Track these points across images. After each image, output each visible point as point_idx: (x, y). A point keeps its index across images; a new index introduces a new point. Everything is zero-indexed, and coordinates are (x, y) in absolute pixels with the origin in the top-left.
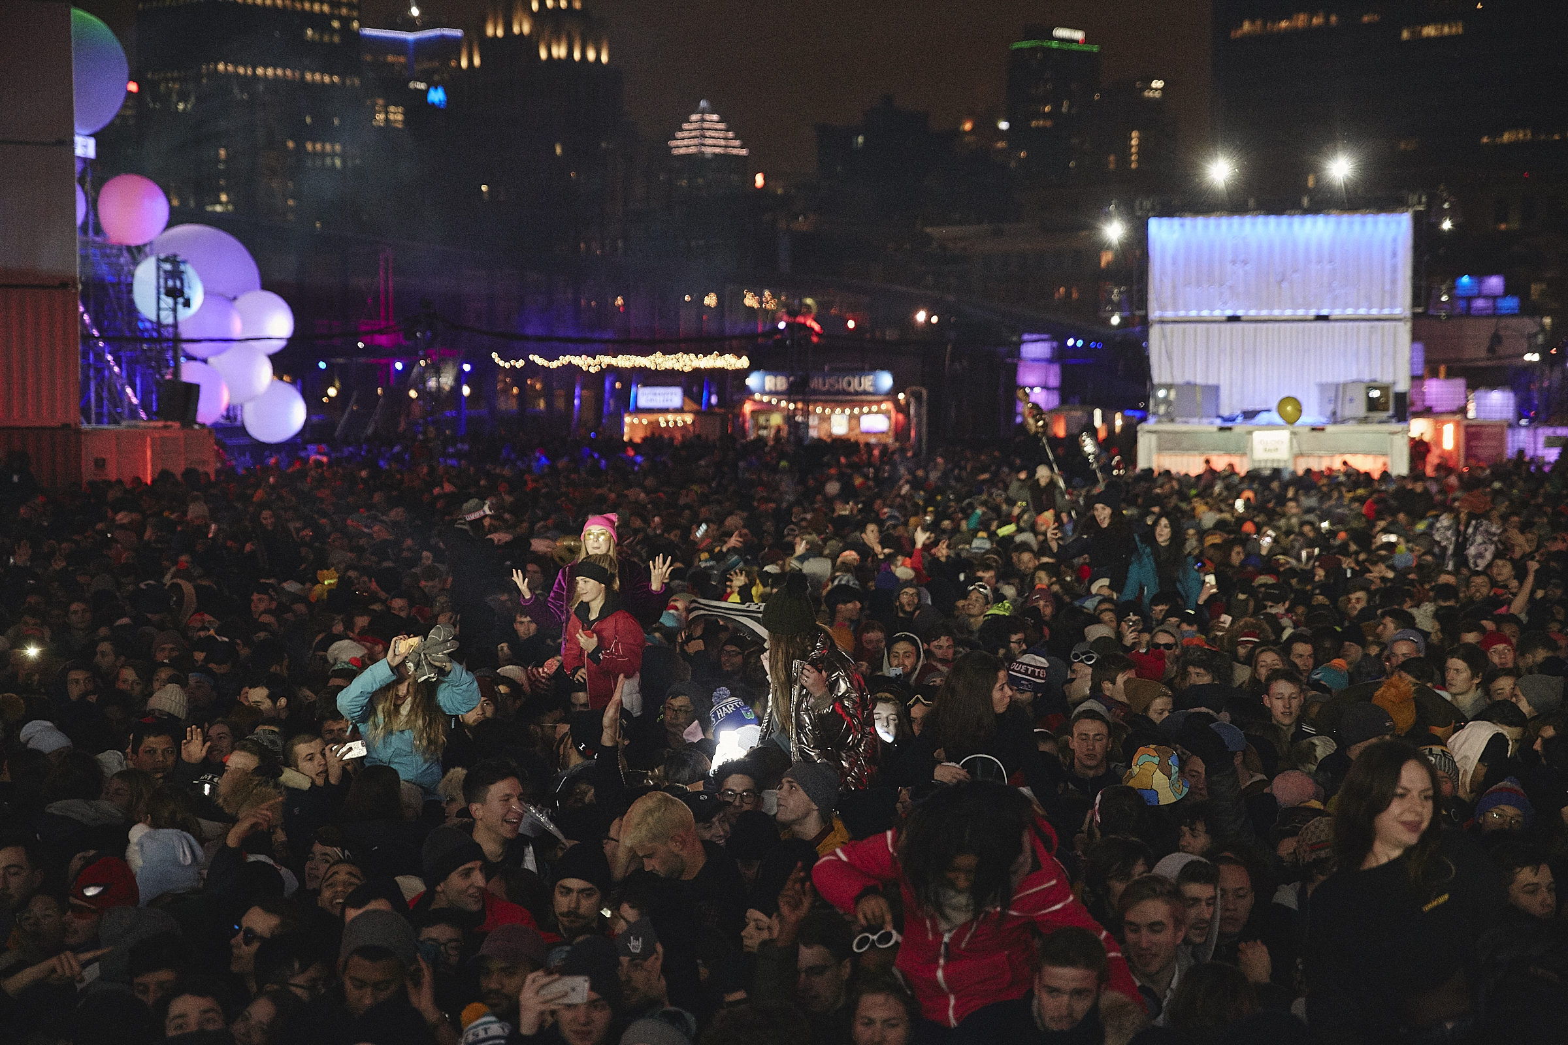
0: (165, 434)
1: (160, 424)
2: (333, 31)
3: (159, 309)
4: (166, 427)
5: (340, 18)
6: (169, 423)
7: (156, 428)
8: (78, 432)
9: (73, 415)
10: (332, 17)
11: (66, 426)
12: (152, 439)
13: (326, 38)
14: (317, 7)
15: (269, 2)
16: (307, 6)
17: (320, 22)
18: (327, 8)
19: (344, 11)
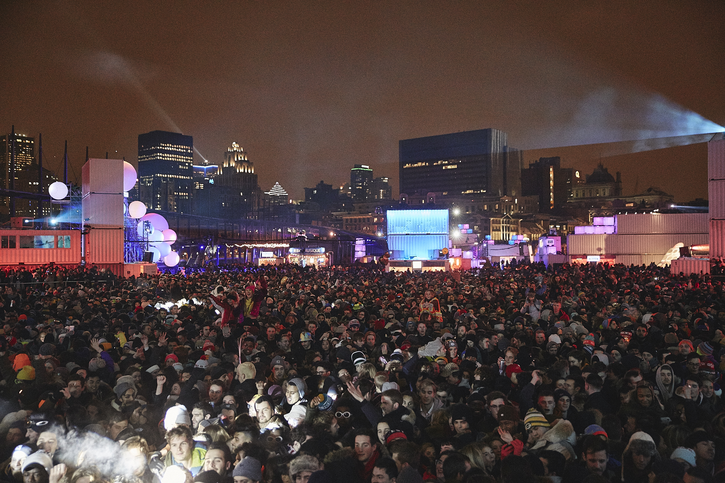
0: (146, 265)
1: (144, 262)
2: (186, 166)
3: (143, 234)
5: (188, 163)
6: (146, 262)
8: (123, 265)
9: (122, 261)
10: (186, 162)
11: (120, 263)
13: (184, 168)
14: (182, 160)
15: (171, 159)
16: (180, 160)
17: (183, 164)
18: (185, 161)
19: (189, 161)
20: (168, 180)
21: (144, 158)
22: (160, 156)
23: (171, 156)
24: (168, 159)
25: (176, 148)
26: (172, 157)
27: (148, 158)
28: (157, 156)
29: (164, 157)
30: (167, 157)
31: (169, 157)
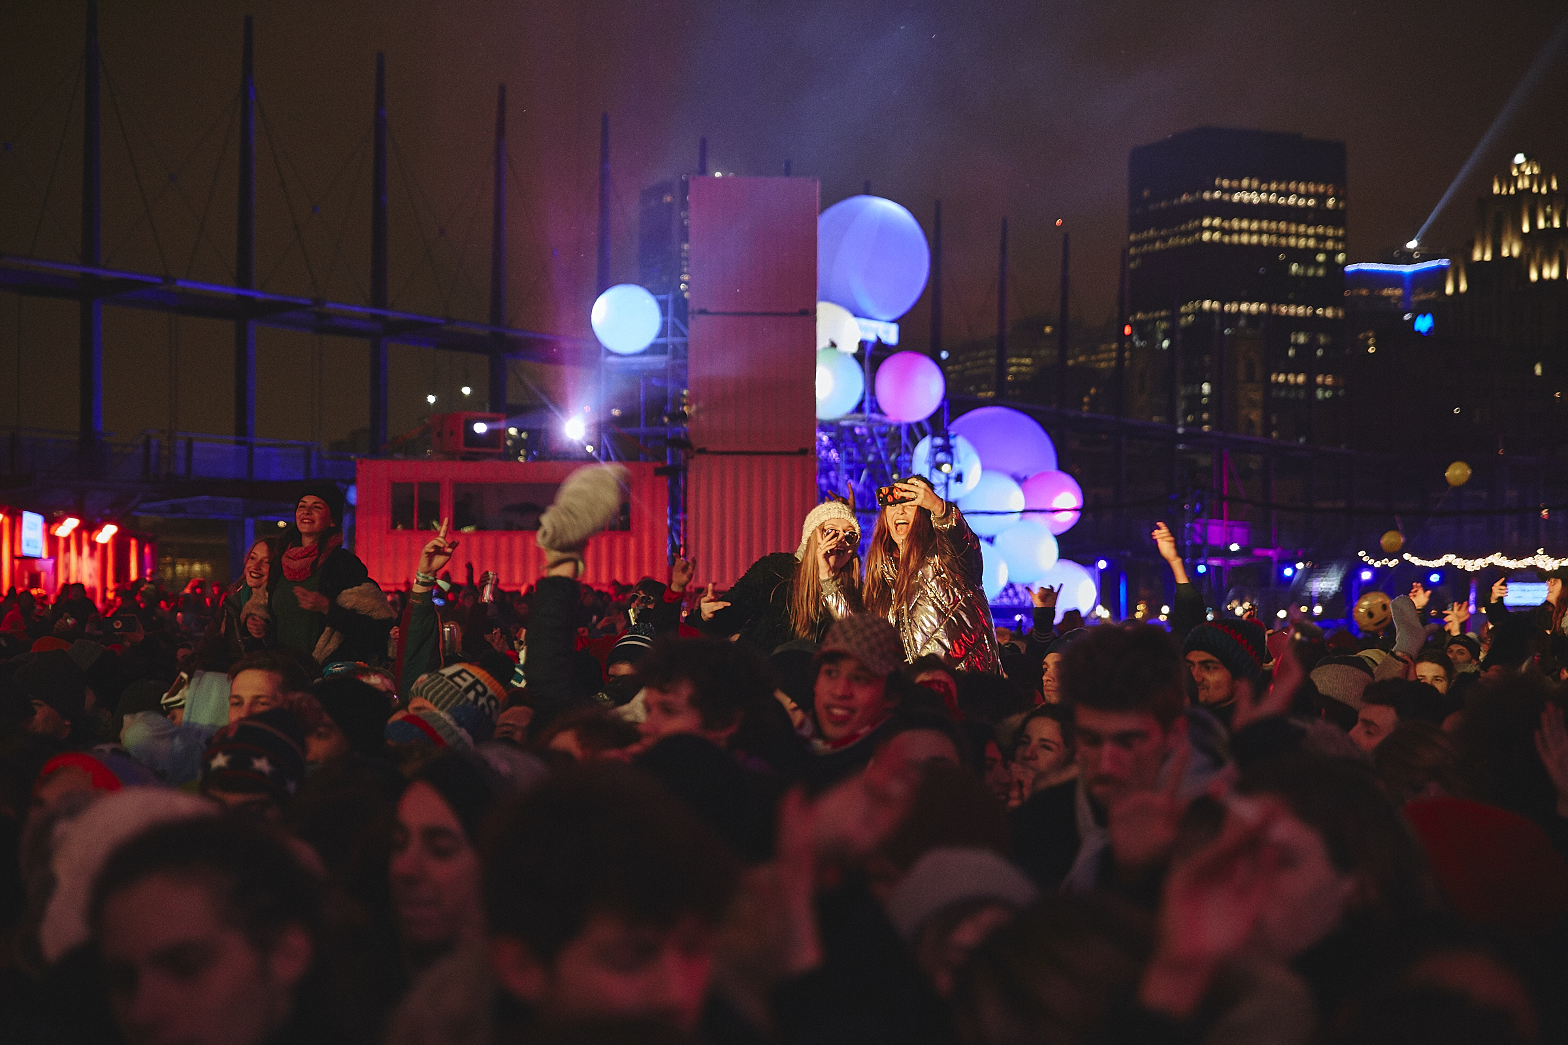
2: (1318, 265)
5: (1324, 251)
10: (1317, 251)
13: (1311, 272)
14: (1302, 242)
15: (1255, 239)
16: (1292, 242)
17: (1305, 257)
18: (1312, 243)
19: (1330, 245)
20: (1242, 322)
21: (1152, 241)
22: (1212, 229)
23: (1255, 225)
24: (1245, 239)
25: (1279, 194)
26: (1260, 232)
27: (1165, 239)
28: (1202, 229)
29: (1230, 232)
30: (1241, 231)
31: (1251, 232)
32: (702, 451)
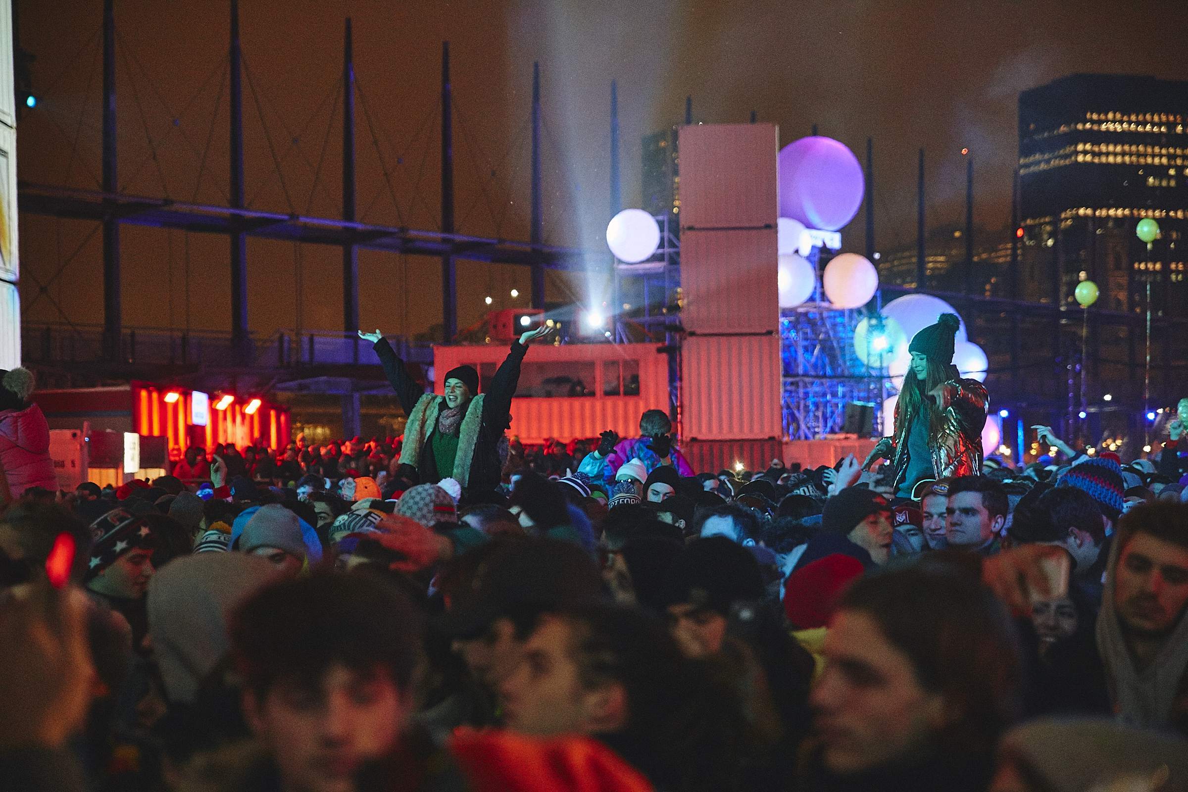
0: (845, 443)
2: (1170, 177)
4: (846, 438)
5: (1176, 167)
6: (849, 435)
7: (839, 440)
8: (780, 443)
9: (777, 432)
10: (1169, 167)
11: (772, 438)
12: (835, 447)
13: (1164, 183)
14: (1157, 161)
15: (1119, 159)
16: (1149, 160)
17: (1160, 172)
18: (1164, 161)
19: (1179, 162)
20: (1110, 224)
21: (1038, 163)
22: (1085, 153)
23: (1119, 149)
24: (1111, 159)
25: (1138, 123)
26: (1123, 154)
27: (1048, 161)
28: (1077, 153)
29: (1100, 154)
30: (1107, 154)
31: (1115, 154)
32: (692, 334)
